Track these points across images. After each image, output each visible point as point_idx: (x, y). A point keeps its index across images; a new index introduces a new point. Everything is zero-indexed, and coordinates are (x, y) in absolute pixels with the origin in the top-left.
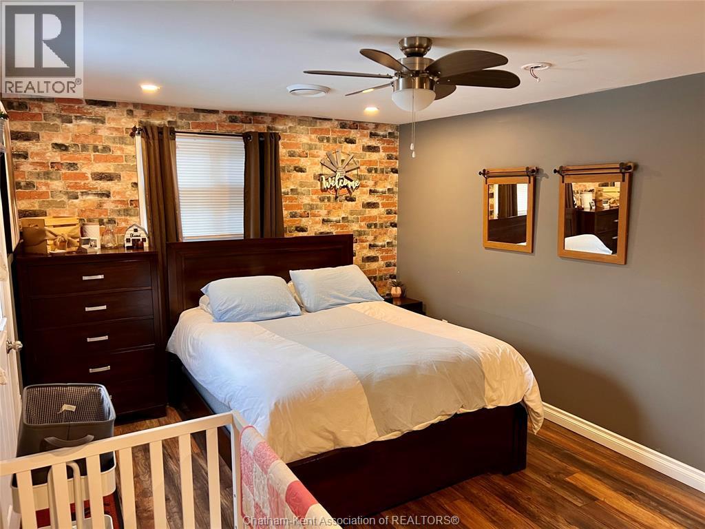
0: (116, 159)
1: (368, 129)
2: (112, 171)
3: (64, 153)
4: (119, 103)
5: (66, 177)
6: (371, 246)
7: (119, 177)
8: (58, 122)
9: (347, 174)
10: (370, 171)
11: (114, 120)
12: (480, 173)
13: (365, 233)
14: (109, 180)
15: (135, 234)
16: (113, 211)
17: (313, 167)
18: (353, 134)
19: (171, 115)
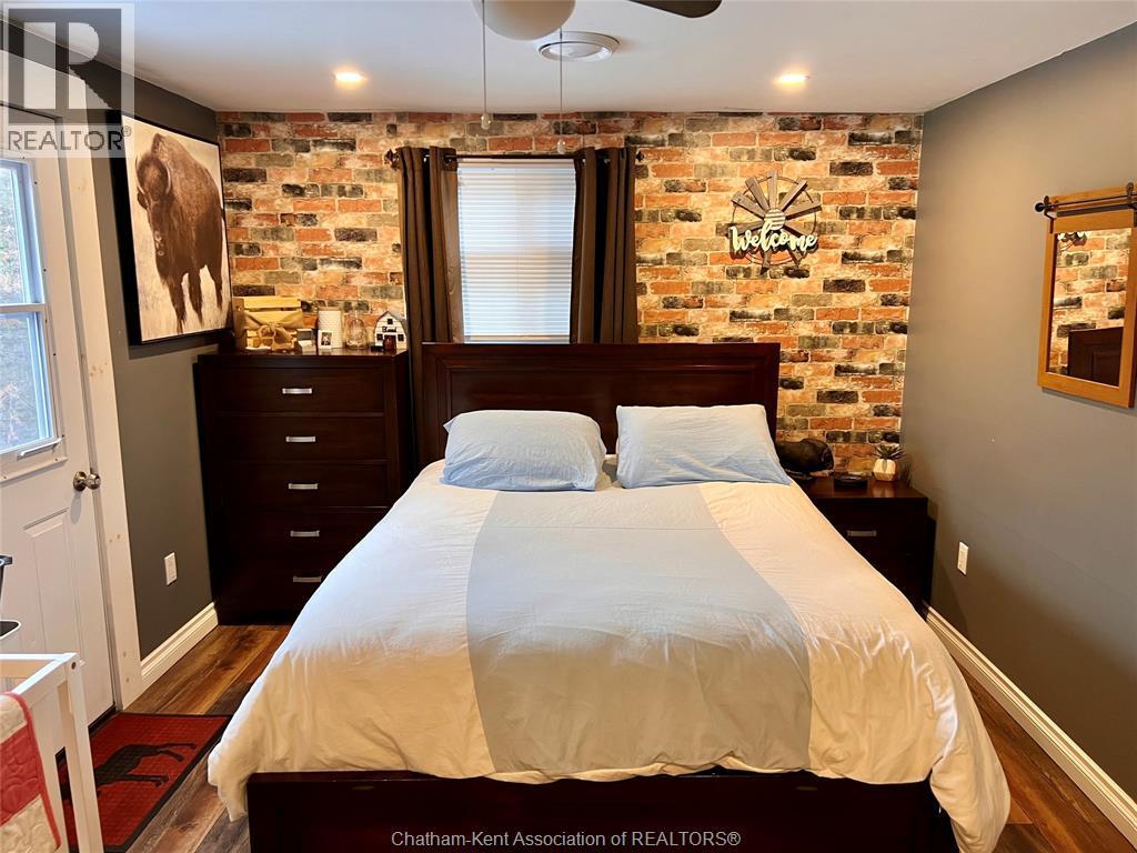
0: (370, 206)
1: (844, 127)
2: (364, 226)
3: (299, 198)
4: (376, 115)
5: (301, 236)
6: (839, 370)
7: (373, 235)
8: (290, 151)
9: (790, 223)
10: (845, 214)
11: (368, 142)
12: (1038, 208)
13: (827, 343)
14: (360, 240)
15: (390, 327)
16: (365, 290)
17: (714, 210)
18: (809, 139)
19: (456, 129)
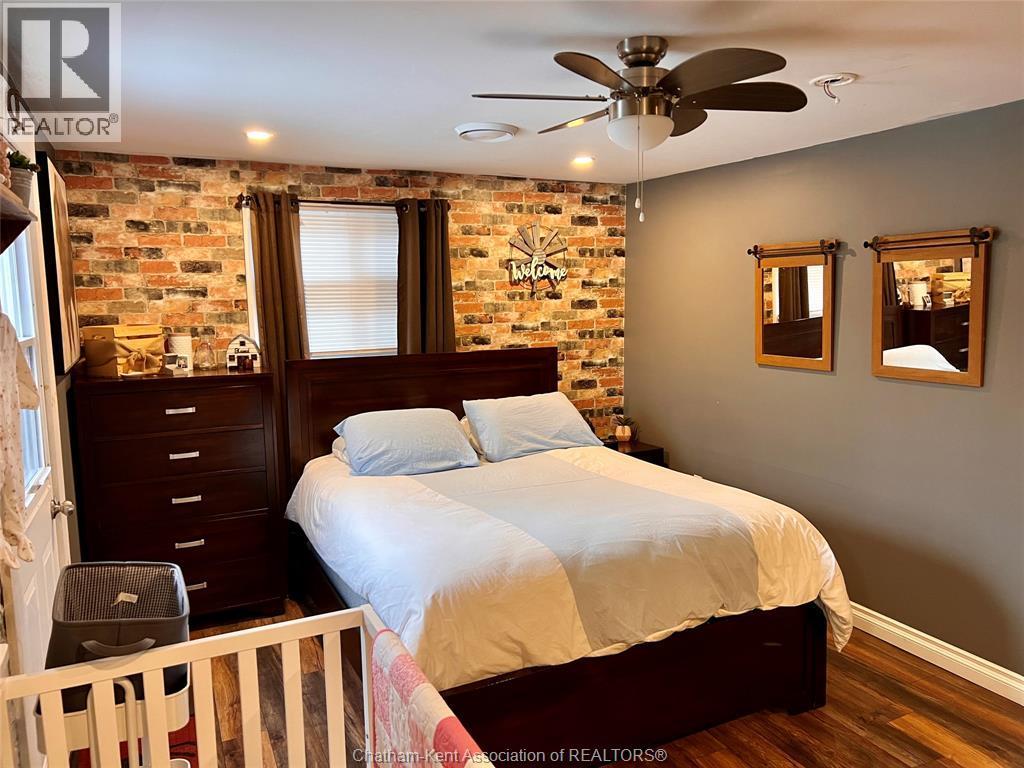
0: (215, 241)
1: (579, 191)
2: (209, 259)
3: (144, 234)
4: (220, 161)
5: (146, 269)
6: (585, 365)
7: (218, 267)
8: (134, 189)
9: (549, 259)
10: (582, 253)
11: (212, 185)
12: (749, 252)
13: (575, 346)
14: (205, 272)
15: (242, 348)
16: (211, 316)
17: (498, 249)
18: (557, 199)
19: (293, 177)
